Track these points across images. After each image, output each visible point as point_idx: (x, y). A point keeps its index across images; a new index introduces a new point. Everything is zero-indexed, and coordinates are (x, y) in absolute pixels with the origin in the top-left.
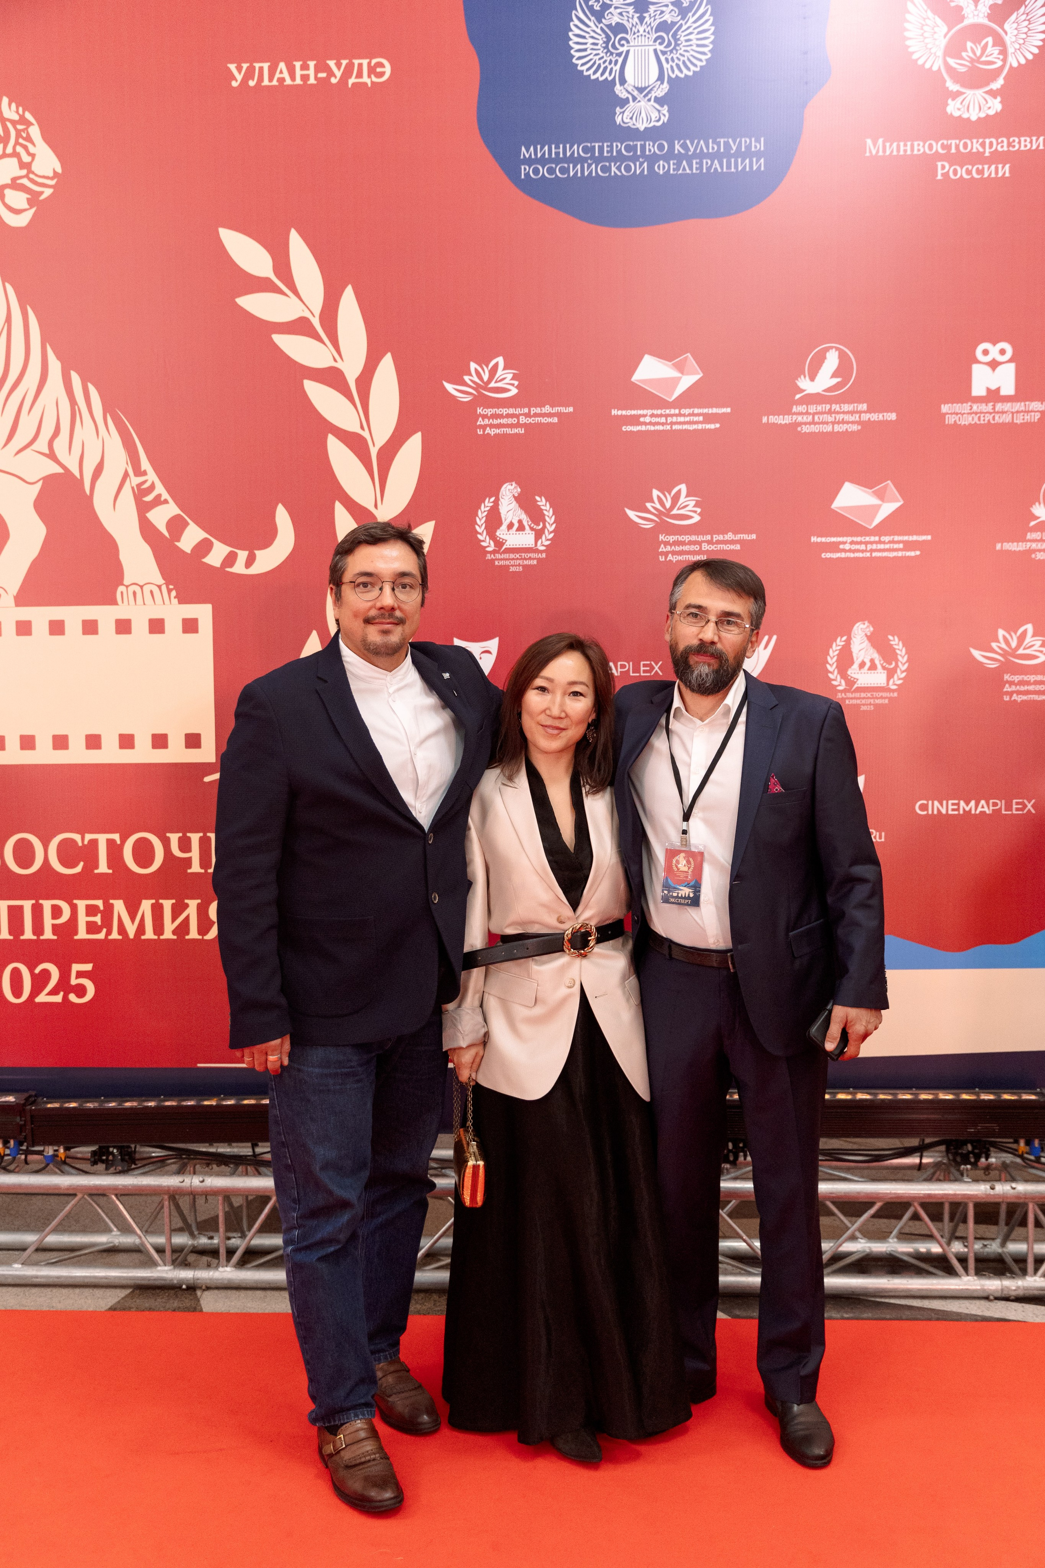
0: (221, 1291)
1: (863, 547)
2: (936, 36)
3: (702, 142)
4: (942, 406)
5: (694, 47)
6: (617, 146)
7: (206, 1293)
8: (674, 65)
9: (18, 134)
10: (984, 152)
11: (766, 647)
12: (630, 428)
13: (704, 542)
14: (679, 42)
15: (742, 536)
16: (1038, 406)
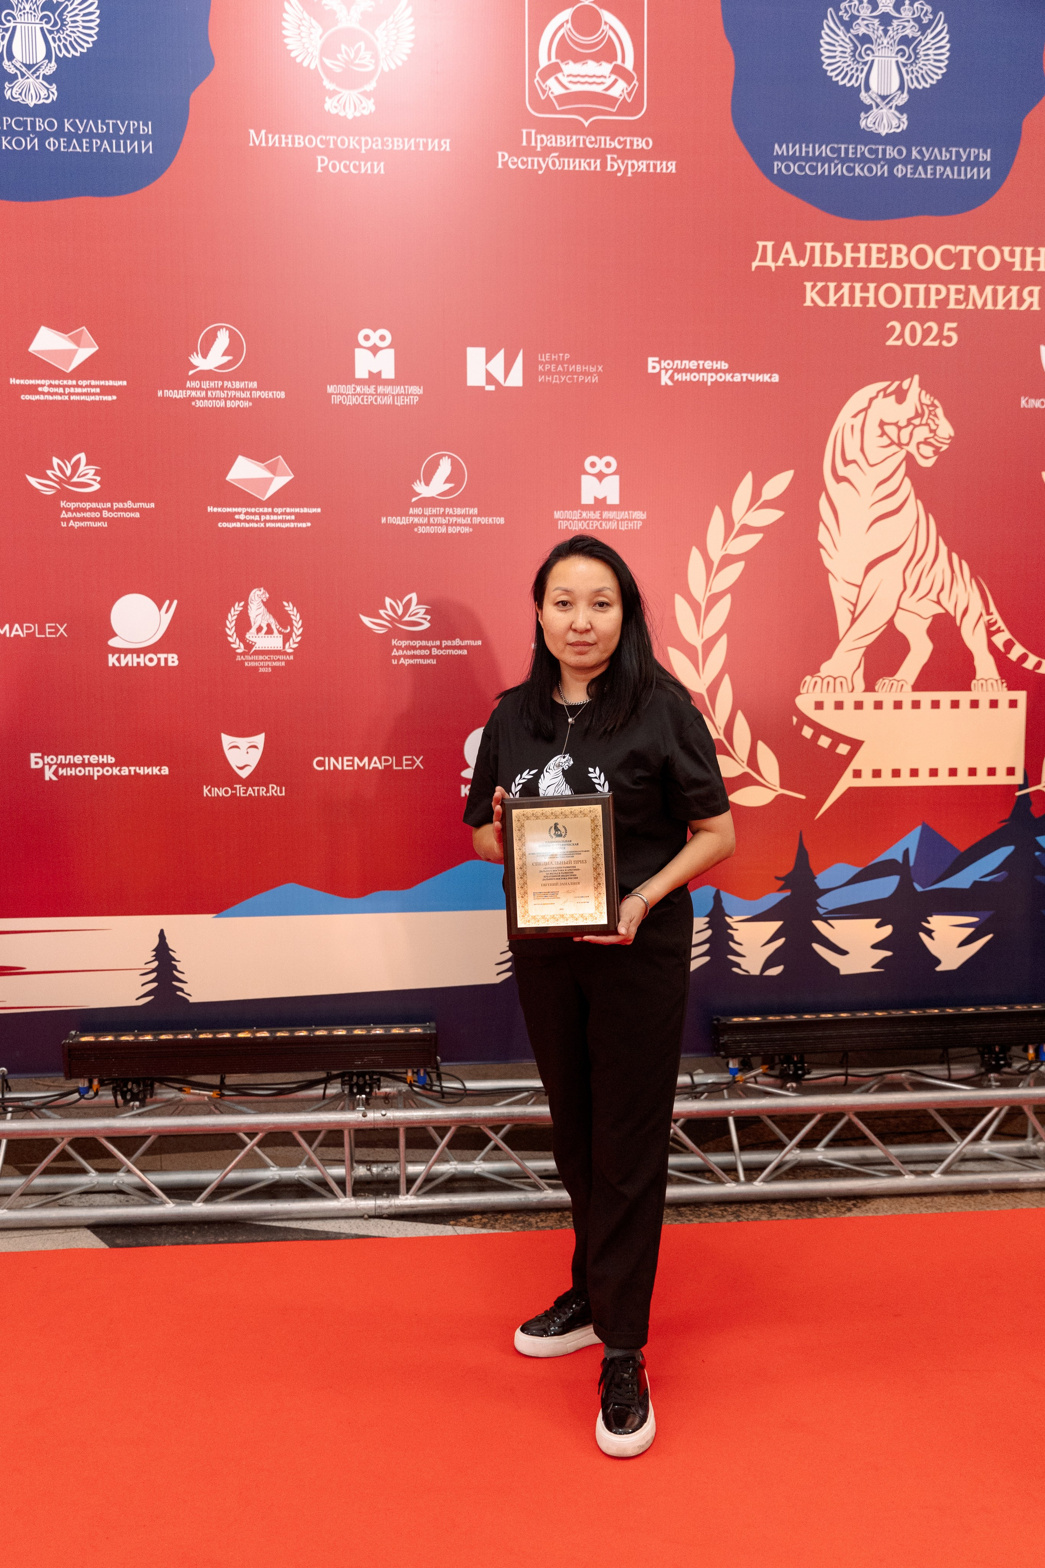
1: (257, 518)
2: (312, 36)
3: (91, 122)
4: (328, 387)
5: (80, 29)
6: (7, 121)
8: (61, 44)
10: (361, 149)
11: (167, 611)
12: (28, 397)
13: (103, 509)
14: (65, 23)
15: (141, 504)
16: (416, 390)
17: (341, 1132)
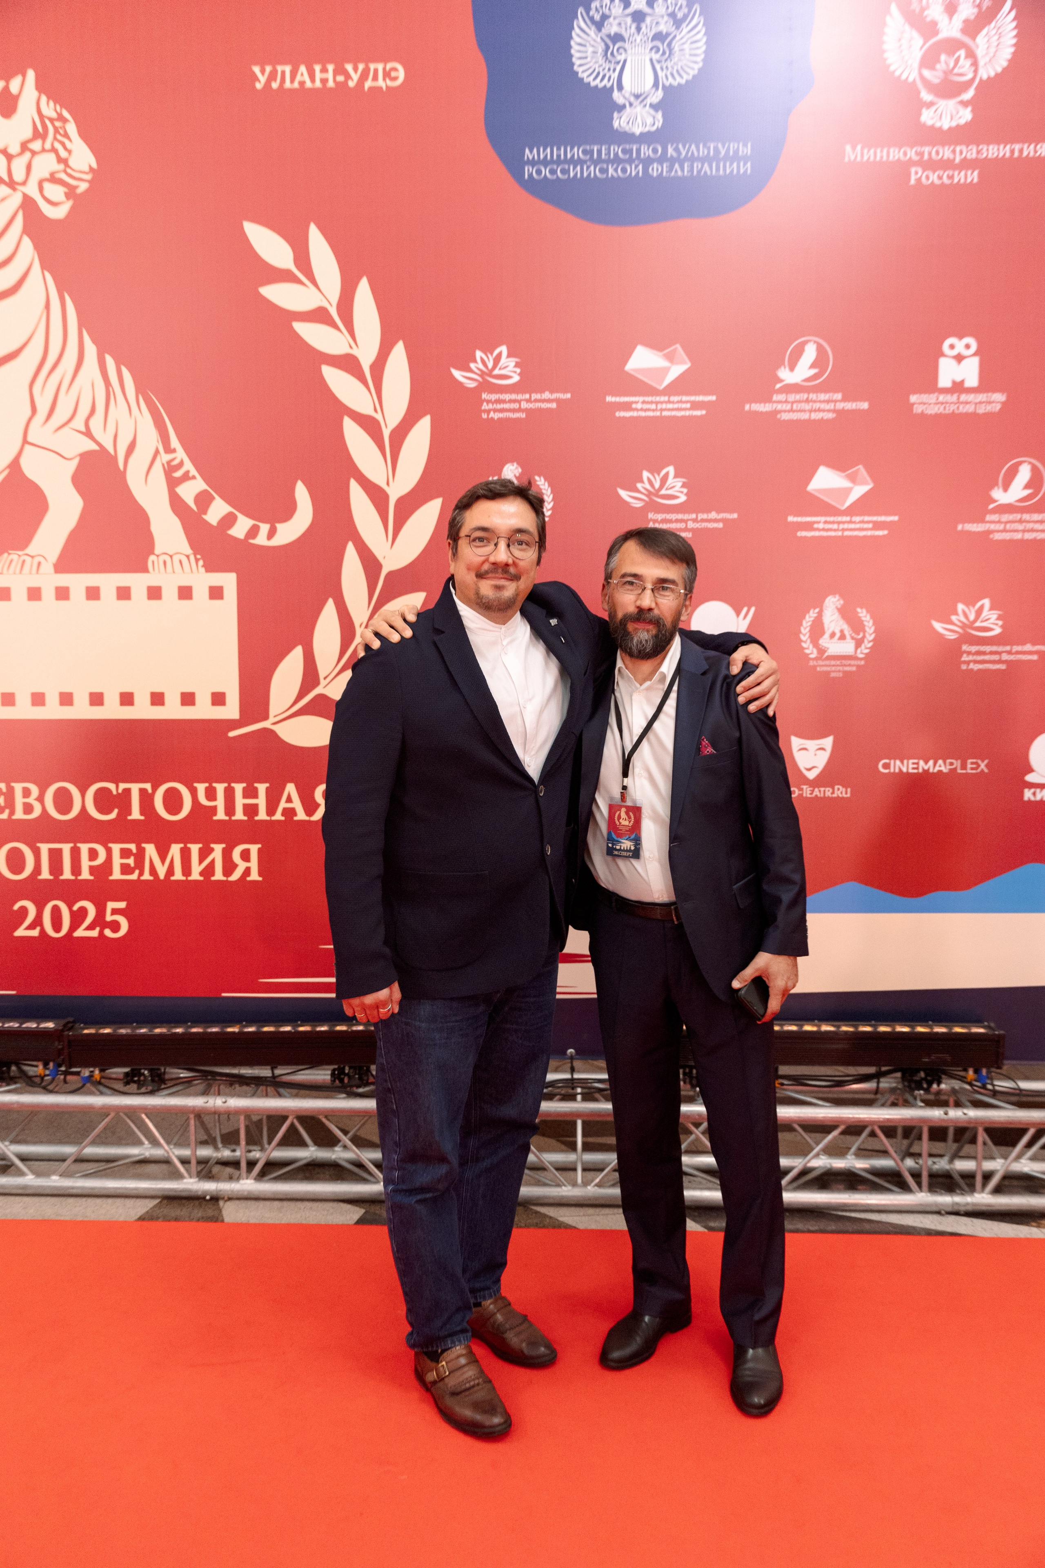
0: (242, 1201)
1: (835, 526)
2: (912, 48)
3: (693, 147)
4: (911, 396)
5: (687, 57)
6: (614, 149)
7: (228, 1203)
8: (668, 73)
9: (56, 130)
10: (954, 159)
11: (745, 618)
12: (622, 414)
13: (690, 520)
14: (673, 52)
15: (724, 515)
16: (999, 397)
17: (921, 1129)
